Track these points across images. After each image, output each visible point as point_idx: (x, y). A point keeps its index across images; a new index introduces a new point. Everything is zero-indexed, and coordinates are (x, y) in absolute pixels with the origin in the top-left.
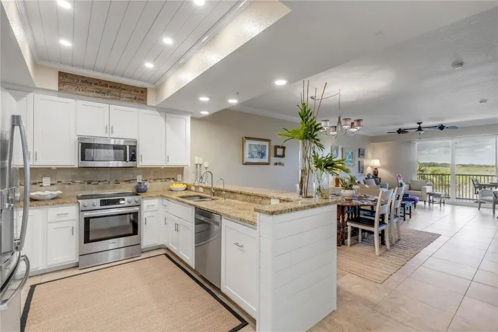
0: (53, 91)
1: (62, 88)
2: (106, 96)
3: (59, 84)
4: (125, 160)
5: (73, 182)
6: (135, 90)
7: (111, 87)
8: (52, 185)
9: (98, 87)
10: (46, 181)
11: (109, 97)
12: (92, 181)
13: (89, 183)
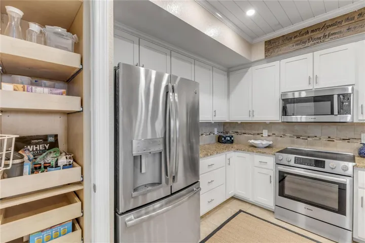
0: (261, 60)
1: (267, 55)
2: (306, 45)
3: (265, 51)
4: (332, 113)
5: (284, 135)
6: (348, 19)
7: (313, 31)
8: (269, 136)
9: (298, 38)
10: (265, 133)
11: (309, 44)
12: (301, 136)
13: (298, 137)
